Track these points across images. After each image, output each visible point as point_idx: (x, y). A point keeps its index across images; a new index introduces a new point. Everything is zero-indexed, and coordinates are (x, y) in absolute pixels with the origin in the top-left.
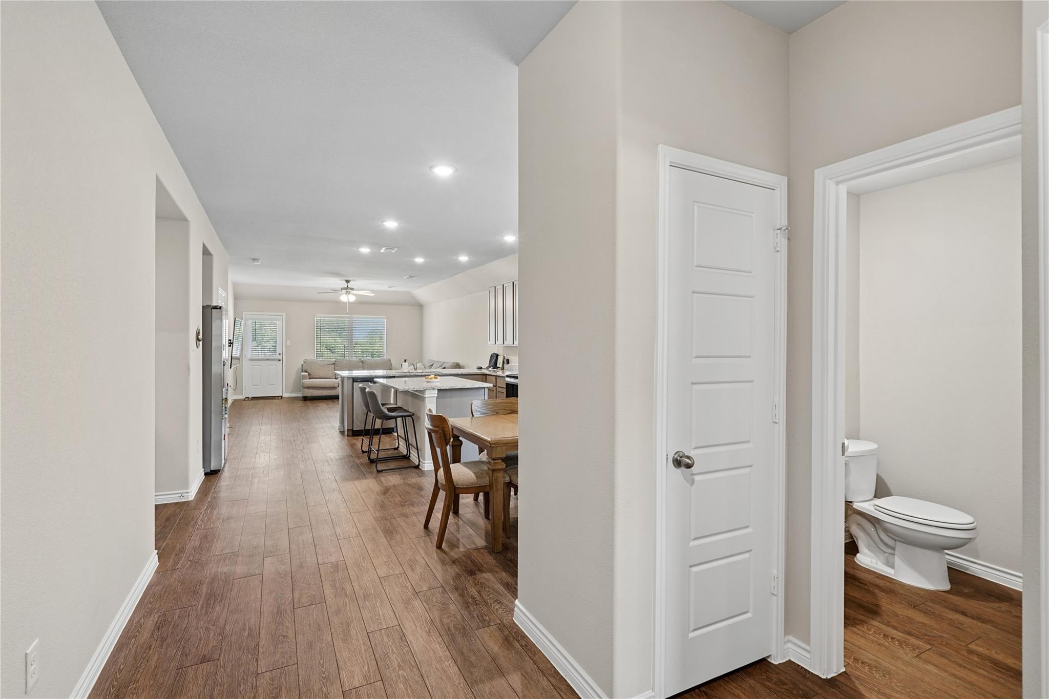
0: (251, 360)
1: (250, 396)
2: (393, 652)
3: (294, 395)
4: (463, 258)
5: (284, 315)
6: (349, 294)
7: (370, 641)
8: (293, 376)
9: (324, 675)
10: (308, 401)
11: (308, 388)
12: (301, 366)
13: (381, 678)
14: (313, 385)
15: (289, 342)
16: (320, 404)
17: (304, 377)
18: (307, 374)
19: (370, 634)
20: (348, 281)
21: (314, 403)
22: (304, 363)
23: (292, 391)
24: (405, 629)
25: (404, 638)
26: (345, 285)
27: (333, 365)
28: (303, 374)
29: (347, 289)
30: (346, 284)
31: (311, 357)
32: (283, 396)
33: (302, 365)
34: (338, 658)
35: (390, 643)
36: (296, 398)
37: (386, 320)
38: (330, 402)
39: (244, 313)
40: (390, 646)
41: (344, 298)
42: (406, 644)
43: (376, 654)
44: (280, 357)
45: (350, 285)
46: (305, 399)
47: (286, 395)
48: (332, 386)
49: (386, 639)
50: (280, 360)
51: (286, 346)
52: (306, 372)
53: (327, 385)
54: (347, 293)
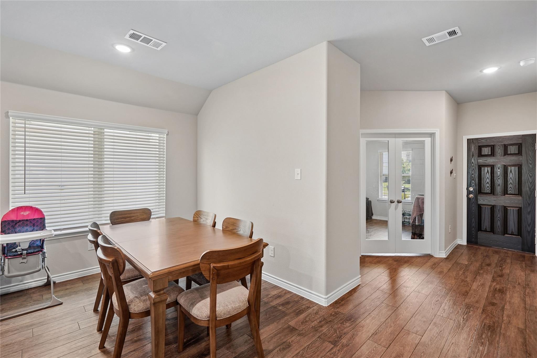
2: (387, 332)
7: (390, 344)
9: (426, 348)
13: (402, 329)
19: (387, 347)
24: (369, 336)
25: (375, 333)
34: (413, 350)
35: (383, 336)
40: (384, 335)
42: (377, 331)
43: (394, 338)
49: (383, 339)
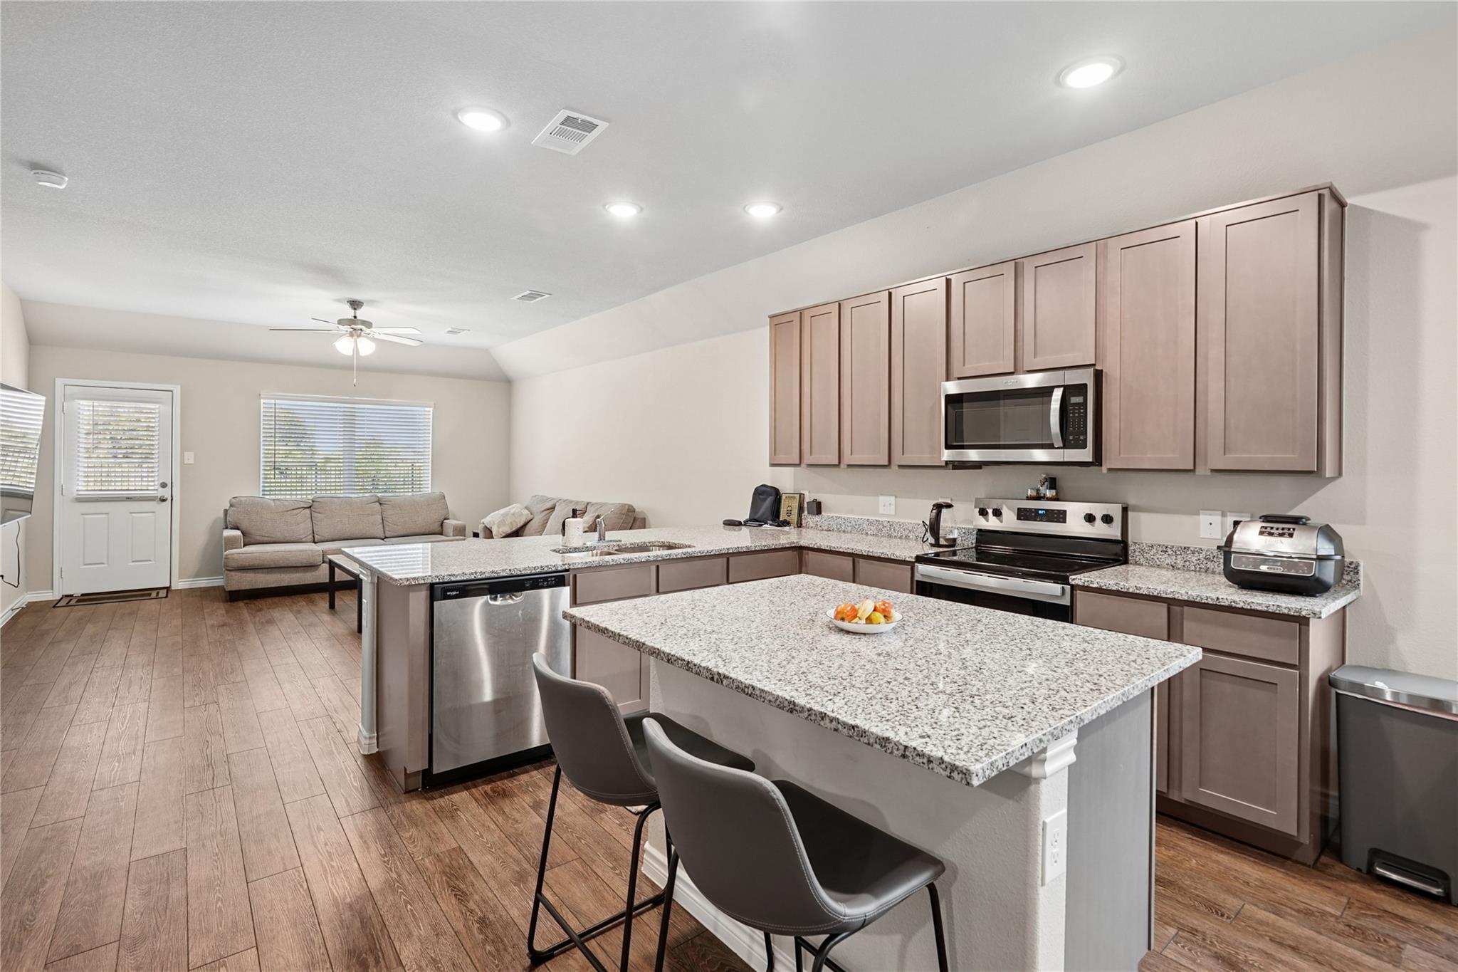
0: (80, 500)
1: (77, 591)
3: (203, 583)
4: (762, 212)
5: (177, 390)
6: (359, 336)
8: (200, 538)
10: (241, 604)
11: (243, 569)
12: (222, 515)
14: (256, 562)
15: (190, 457)
16: (276, 614)
17: (231, 543)
18: (238, 533)
20: (355, 304)
21: (260, 610)
22: (231, 506)
23: (198, 575)
26: (348, 313)
27: (308, 511)
28: (228, 533)
29: (355, 325)
30: (353, 311)
31: (249, 490)
32: (173, 588)
33: (226, 511)
36: (205, 593)
37: (431, 409)
38: (301, 603)
39: (58, 380)
41: (345, 346)
44: (165, 493)
45: (362, 314)
46: (235, 597)
47: (180, 584)
48: (305, 562)
50: (164, 500)
51: (183, 464)
52: (238, 529)
53: (293, 561)
54: (355, 333)
